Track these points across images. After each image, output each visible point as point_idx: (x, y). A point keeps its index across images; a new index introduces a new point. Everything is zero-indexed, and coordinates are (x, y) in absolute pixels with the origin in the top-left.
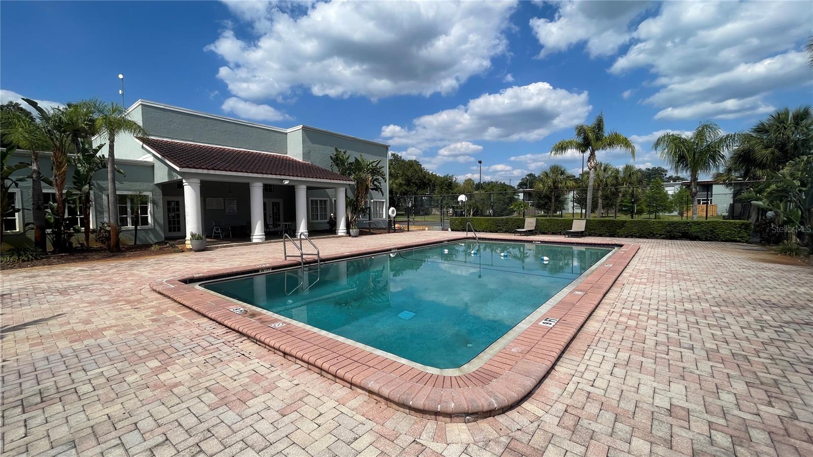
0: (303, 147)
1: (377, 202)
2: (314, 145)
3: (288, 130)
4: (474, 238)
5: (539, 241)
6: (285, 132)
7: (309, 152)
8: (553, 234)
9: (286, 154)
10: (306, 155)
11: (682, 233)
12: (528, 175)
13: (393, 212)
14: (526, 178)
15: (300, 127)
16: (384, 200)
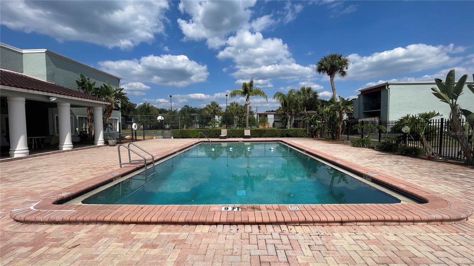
0: (47, 69)
1: (112, 119)
2: (58, 69)
3: (24, 51)
4: (209, 142)
5: (242, 141)
6: (21, 52)
7: (54, 75)
8: (234, 137)
9: (22, 72)
10: (48, 76)
11: (286, 134)
12: (185, 106)
13: (135, 126)
14: (184, 108)
15: (44, 50)
16: (118, 118)
